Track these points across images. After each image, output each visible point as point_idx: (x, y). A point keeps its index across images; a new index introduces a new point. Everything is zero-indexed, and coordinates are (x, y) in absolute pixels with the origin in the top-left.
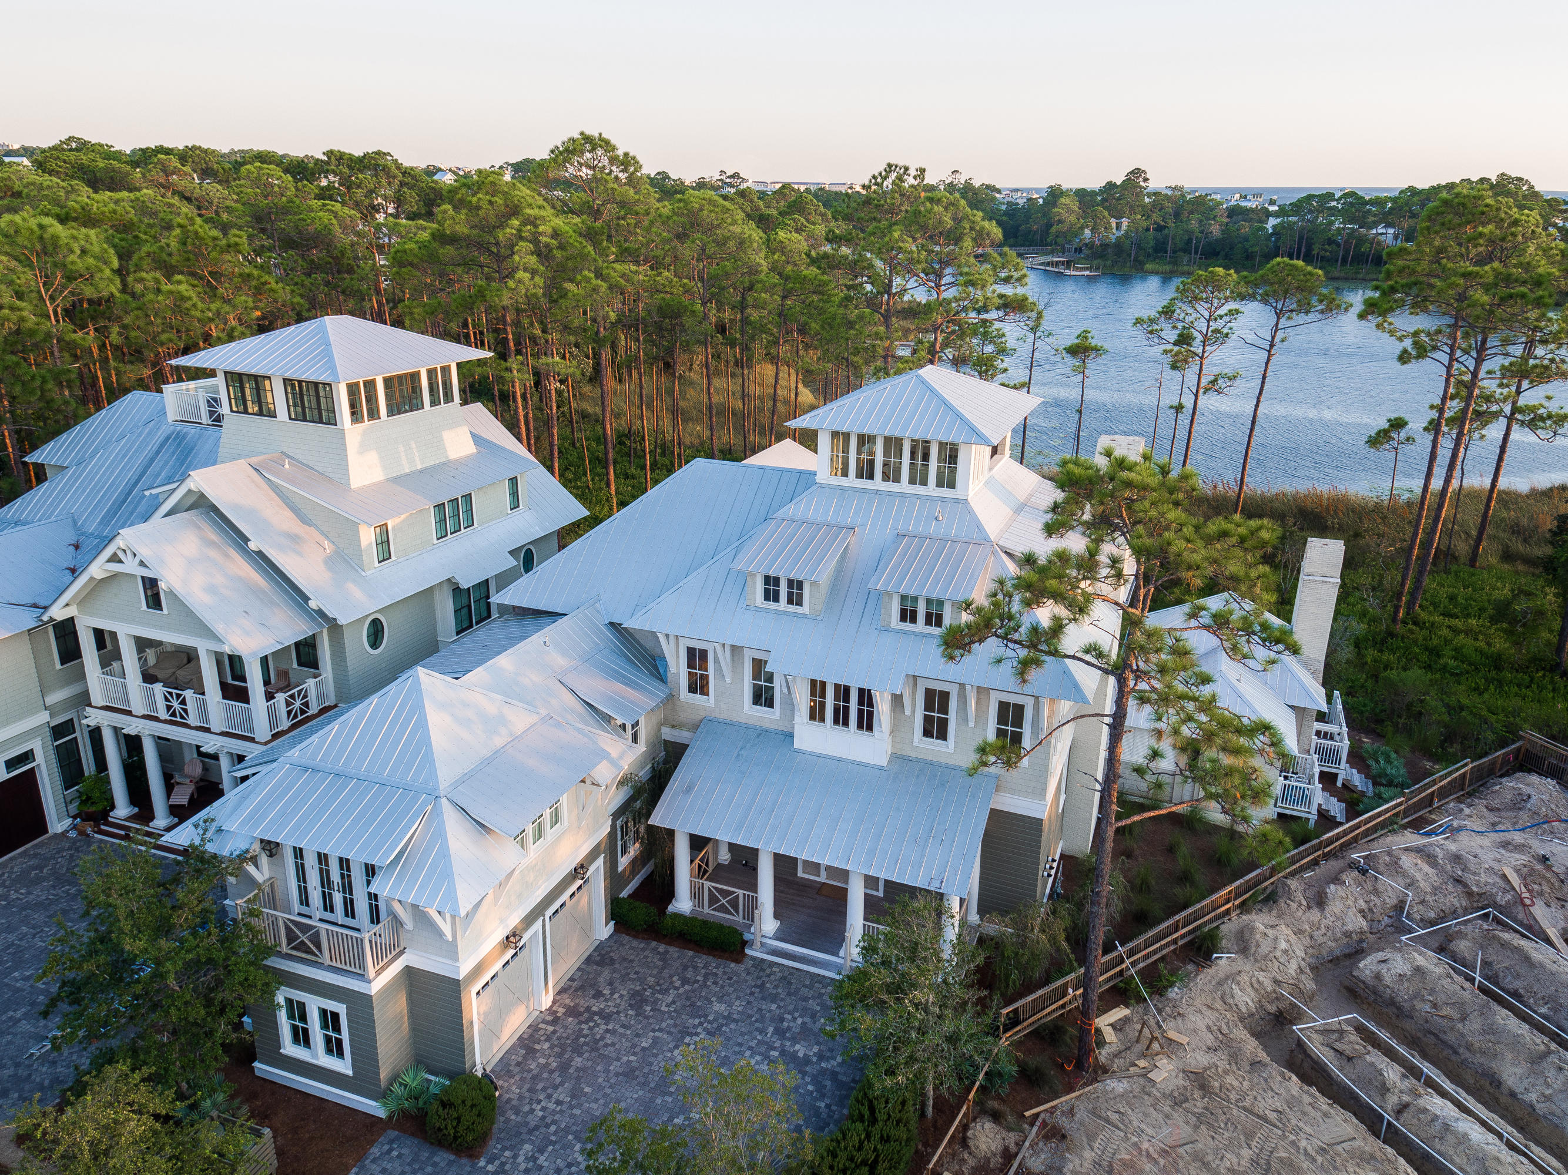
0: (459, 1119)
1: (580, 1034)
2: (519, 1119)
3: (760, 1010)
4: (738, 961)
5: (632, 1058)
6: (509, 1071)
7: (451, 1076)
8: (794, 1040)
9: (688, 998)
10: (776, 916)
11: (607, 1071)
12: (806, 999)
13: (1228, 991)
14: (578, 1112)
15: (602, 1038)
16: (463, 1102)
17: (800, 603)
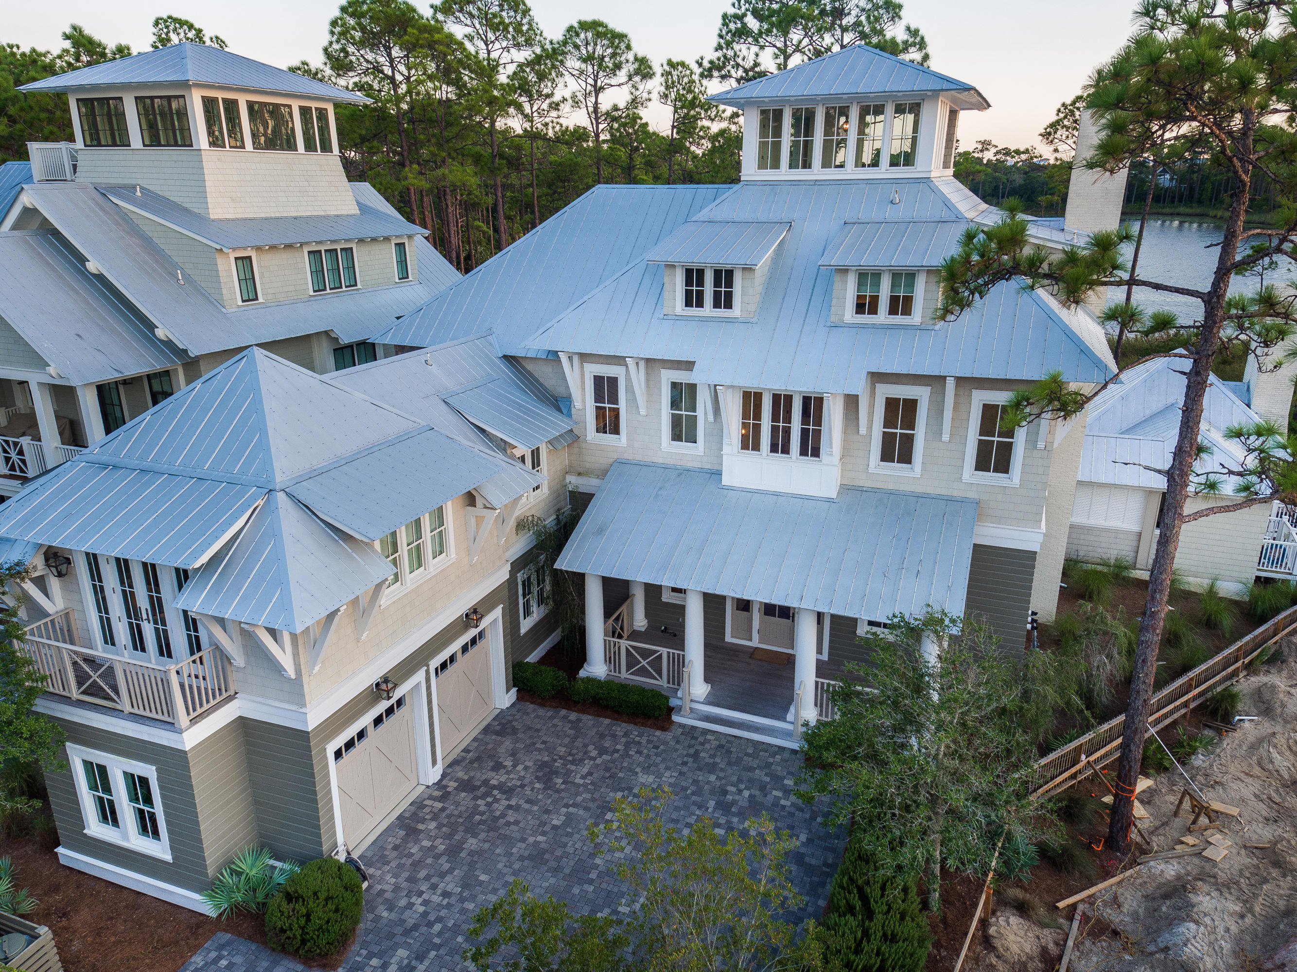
0: (308, 916)
1: (475, 811)
2: (393, 916)
3: (696, 782)
4: (664, 729)
5: (540, 838)
6: (383, 857)
7: (302, 861)
8: (742, 815)
9: (607, 769)
10: (707, 680)
11: (508, 854)
12: (751, 769)
13: (1265, 754)
14: (470, 906)
15: (503, 815)
16: (315, 894)
17: (729, 305)
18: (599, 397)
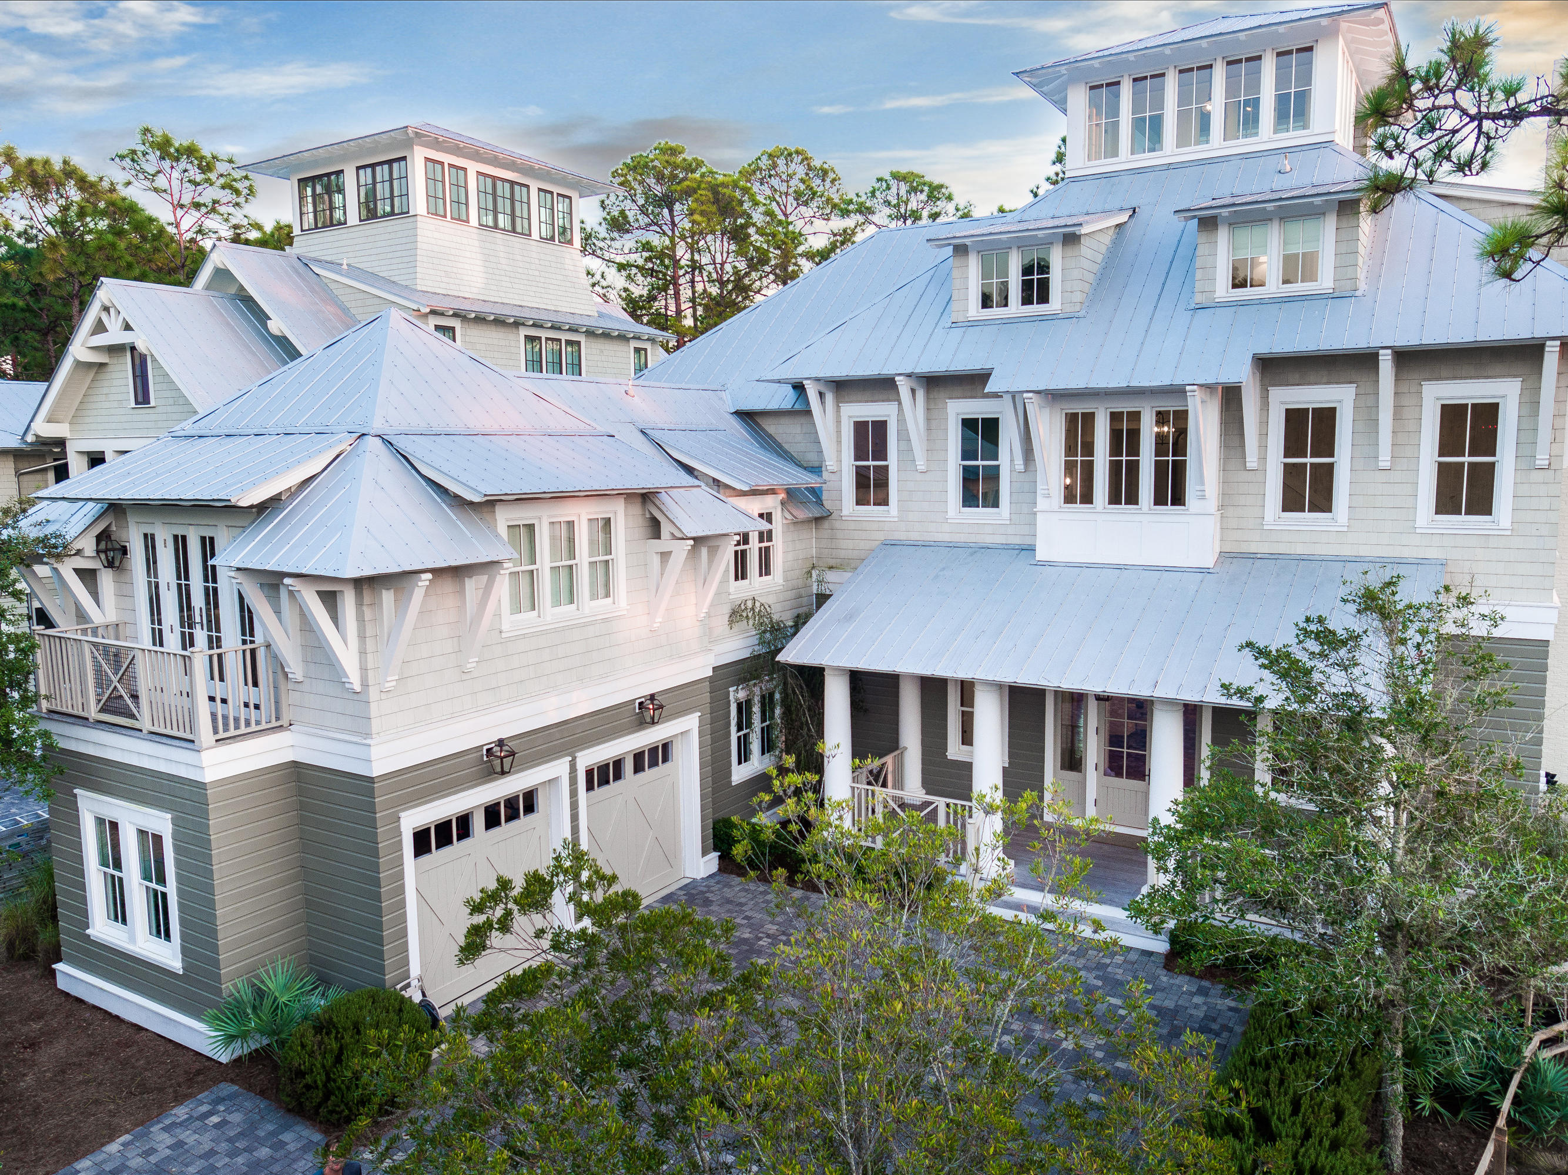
0: (338, 1055)
16: (355, 1026)
17: (1044, 298)
18: (860, 453)
